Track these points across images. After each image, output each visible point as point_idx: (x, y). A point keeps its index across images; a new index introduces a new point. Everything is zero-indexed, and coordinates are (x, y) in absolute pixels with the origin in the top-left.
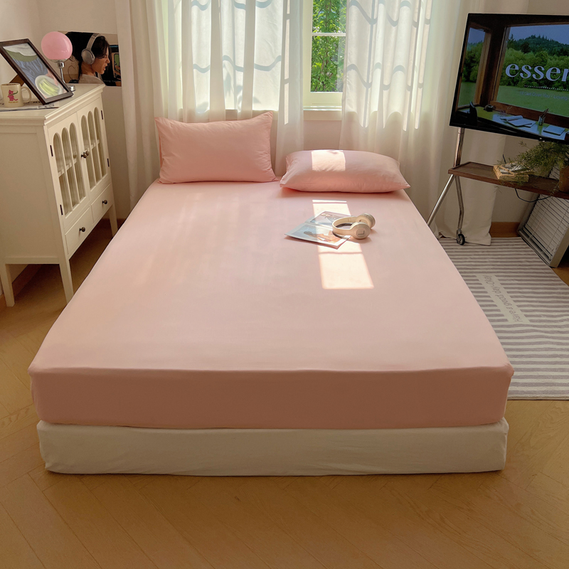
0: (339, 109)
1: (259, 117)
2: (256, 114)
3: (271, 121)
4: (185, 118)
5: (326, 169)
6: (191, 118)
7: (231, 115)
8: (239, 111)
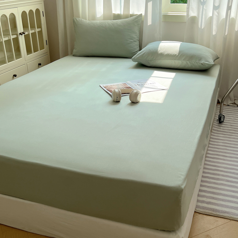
0: (185, 14)
8: (122, 15)
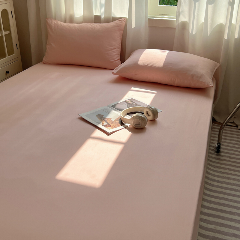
0: (174, 18)
1: (115, 22)
2: (114, 19)
3: (124, 25)
4: (68, 20)
5: (148, 65)
6: (71, 20)
7: (97, 19)
8: (103, 17)
